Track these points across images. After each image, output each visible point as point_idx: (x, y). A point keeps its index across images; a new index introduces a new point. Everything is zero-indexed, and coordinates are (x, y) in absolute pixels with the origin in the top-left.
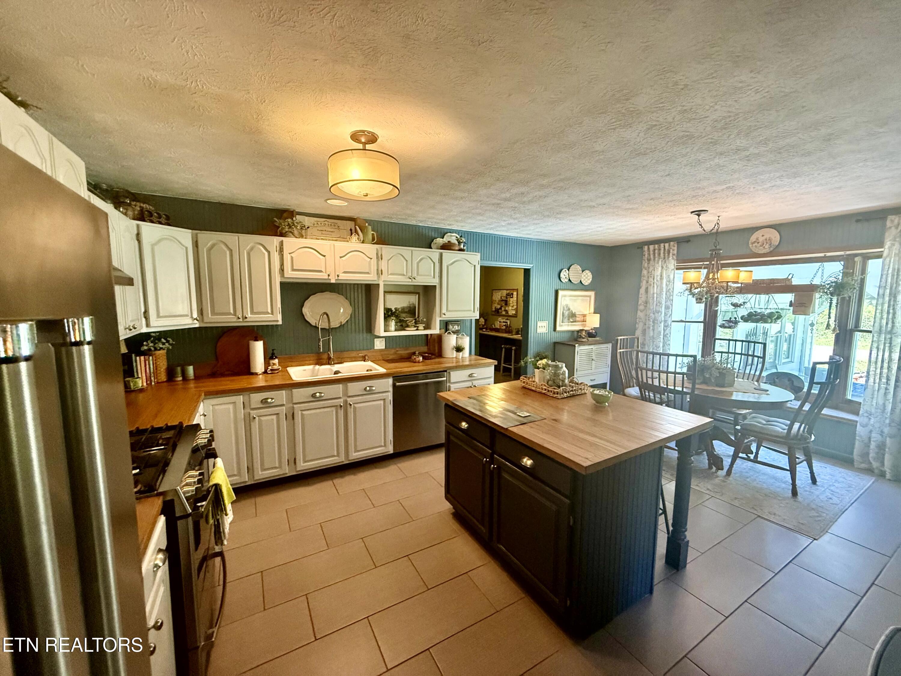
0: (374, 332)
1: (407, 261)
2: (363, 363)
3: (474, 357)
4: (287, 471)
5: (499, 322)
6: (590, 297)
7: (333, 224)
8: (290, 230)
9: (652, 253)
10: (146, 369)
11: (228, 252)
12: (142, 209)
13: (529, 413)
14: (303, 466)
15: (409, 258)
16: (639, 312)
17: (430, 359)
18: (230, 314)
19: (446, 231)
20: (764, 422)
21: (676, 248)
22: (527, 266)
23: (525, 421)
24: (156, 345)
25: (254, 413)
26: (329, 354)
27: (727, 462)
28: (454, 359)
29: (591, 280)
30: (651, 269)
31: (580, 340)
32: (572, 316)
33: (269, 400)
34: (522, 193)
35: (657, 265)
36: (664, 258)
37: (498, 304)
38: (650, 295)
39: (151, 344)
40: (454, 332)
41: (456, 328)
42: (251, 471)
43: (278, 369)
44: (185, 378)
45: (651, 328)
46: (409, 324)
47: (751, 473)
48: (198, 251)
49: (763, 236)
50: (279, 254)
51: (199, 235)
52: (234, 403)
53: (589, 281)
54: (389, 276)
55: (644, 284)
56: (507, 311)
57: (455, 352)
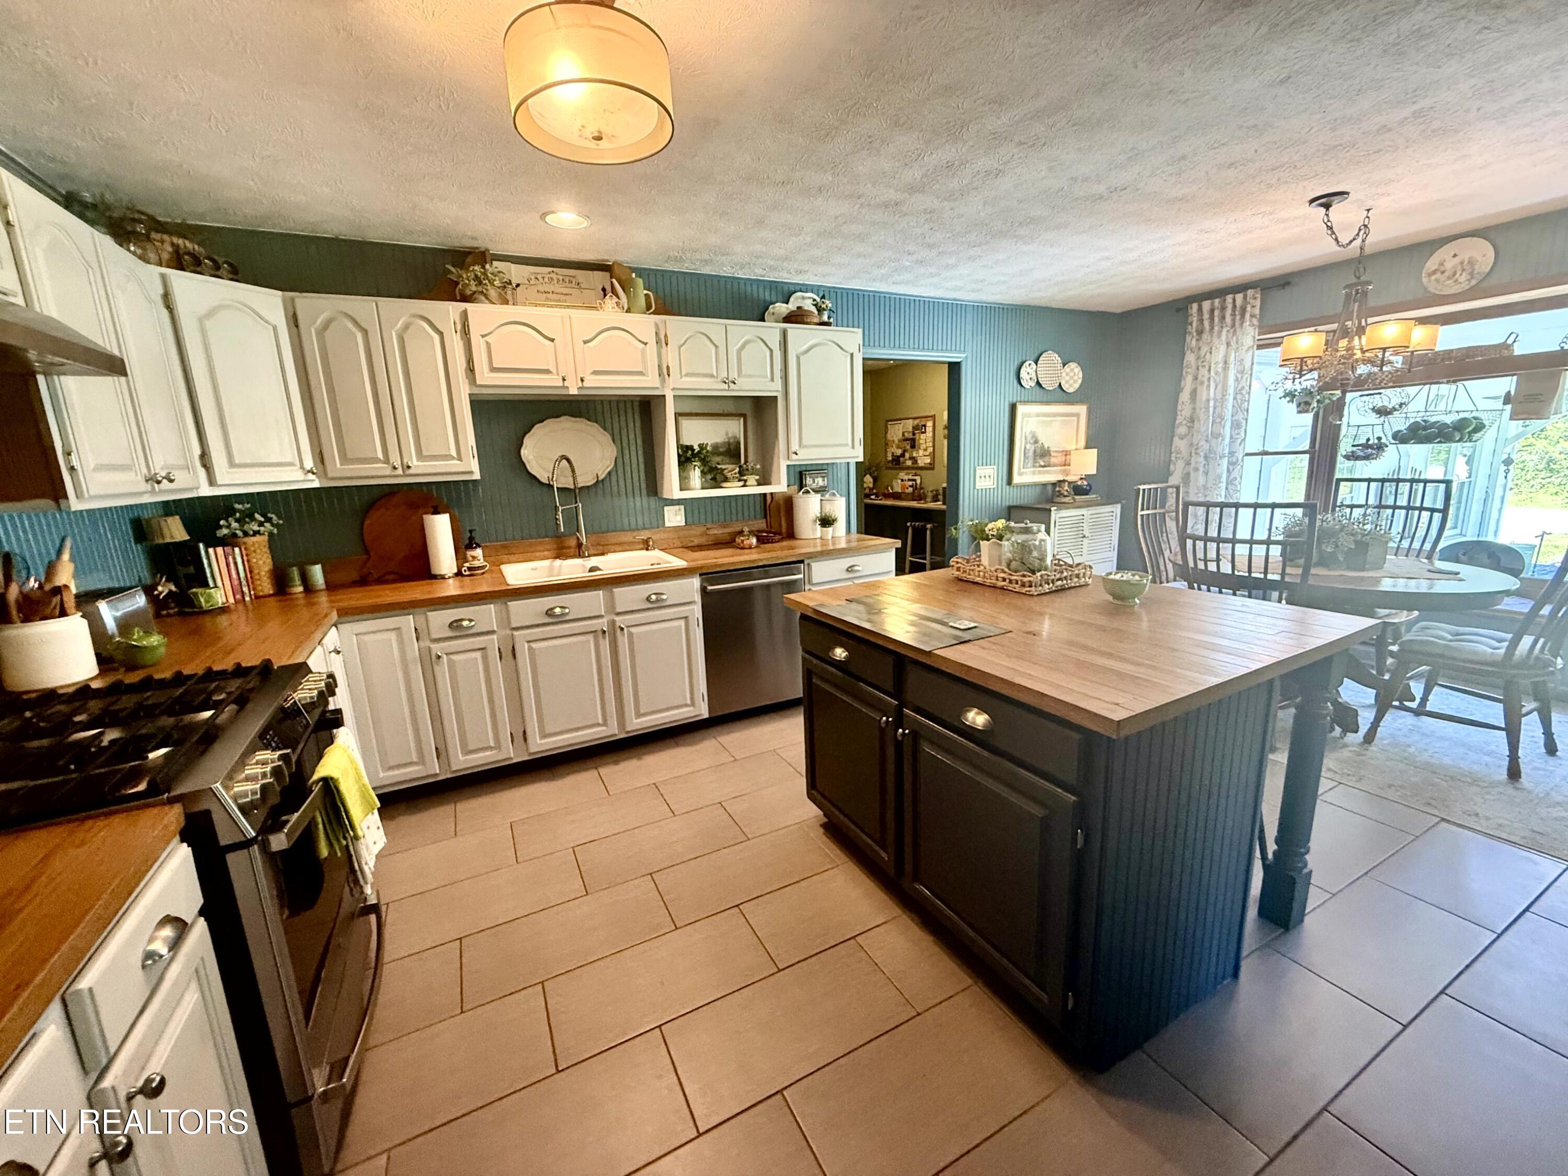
0: (662, 493)
1: (716, 347)
2: (644, 552)
3: (854, 535)
4: (512, 754)
5: (901, 482)
6: (1078, 415)
7: (567, 279)
8: (480, 289)
9: (1206, 316)
10: (229, 571)
11: (359, 337)
12: (176, 248)
13: (975, 622)
14: (540, 745)
15: (719, 339)
16: (1176, 439)
17: (772, 542)
18: (376, 460)
19: (792, 289)
20: (1449, 637)
21: (1258, 303)
22: (954, 357)
23: (967, 636)
24: (246, 527)
25: (437, 648)
26: (578, 539)
27: (1366, 718)
28: (818, 541)
29: (1080, 381)
30: (1205, 349)
31: (1058, 500)
32: (1042, 455)
33: (465, 623)
34: (950, 166)
35: (1215, 340)
36: (1233, 325)
37: (898, 447)
38: (1200, 404)
39: (235, 525)
40: (816, 491)
41: (820, 482)
42: (443, 755)
43: (483, 567)
44: (309, 589)
45: (1202, 469)
46: (729, 475)
47: (1416, 737)
48: (299, 336)
49: (1455, 256)
50: (462, 339)
51: (297, 300)
52: (397, 629)
53: (1077, 386)
54: (684, 379)
55: (1188, 384)
56: (914, 460)
57: (819, 527)
